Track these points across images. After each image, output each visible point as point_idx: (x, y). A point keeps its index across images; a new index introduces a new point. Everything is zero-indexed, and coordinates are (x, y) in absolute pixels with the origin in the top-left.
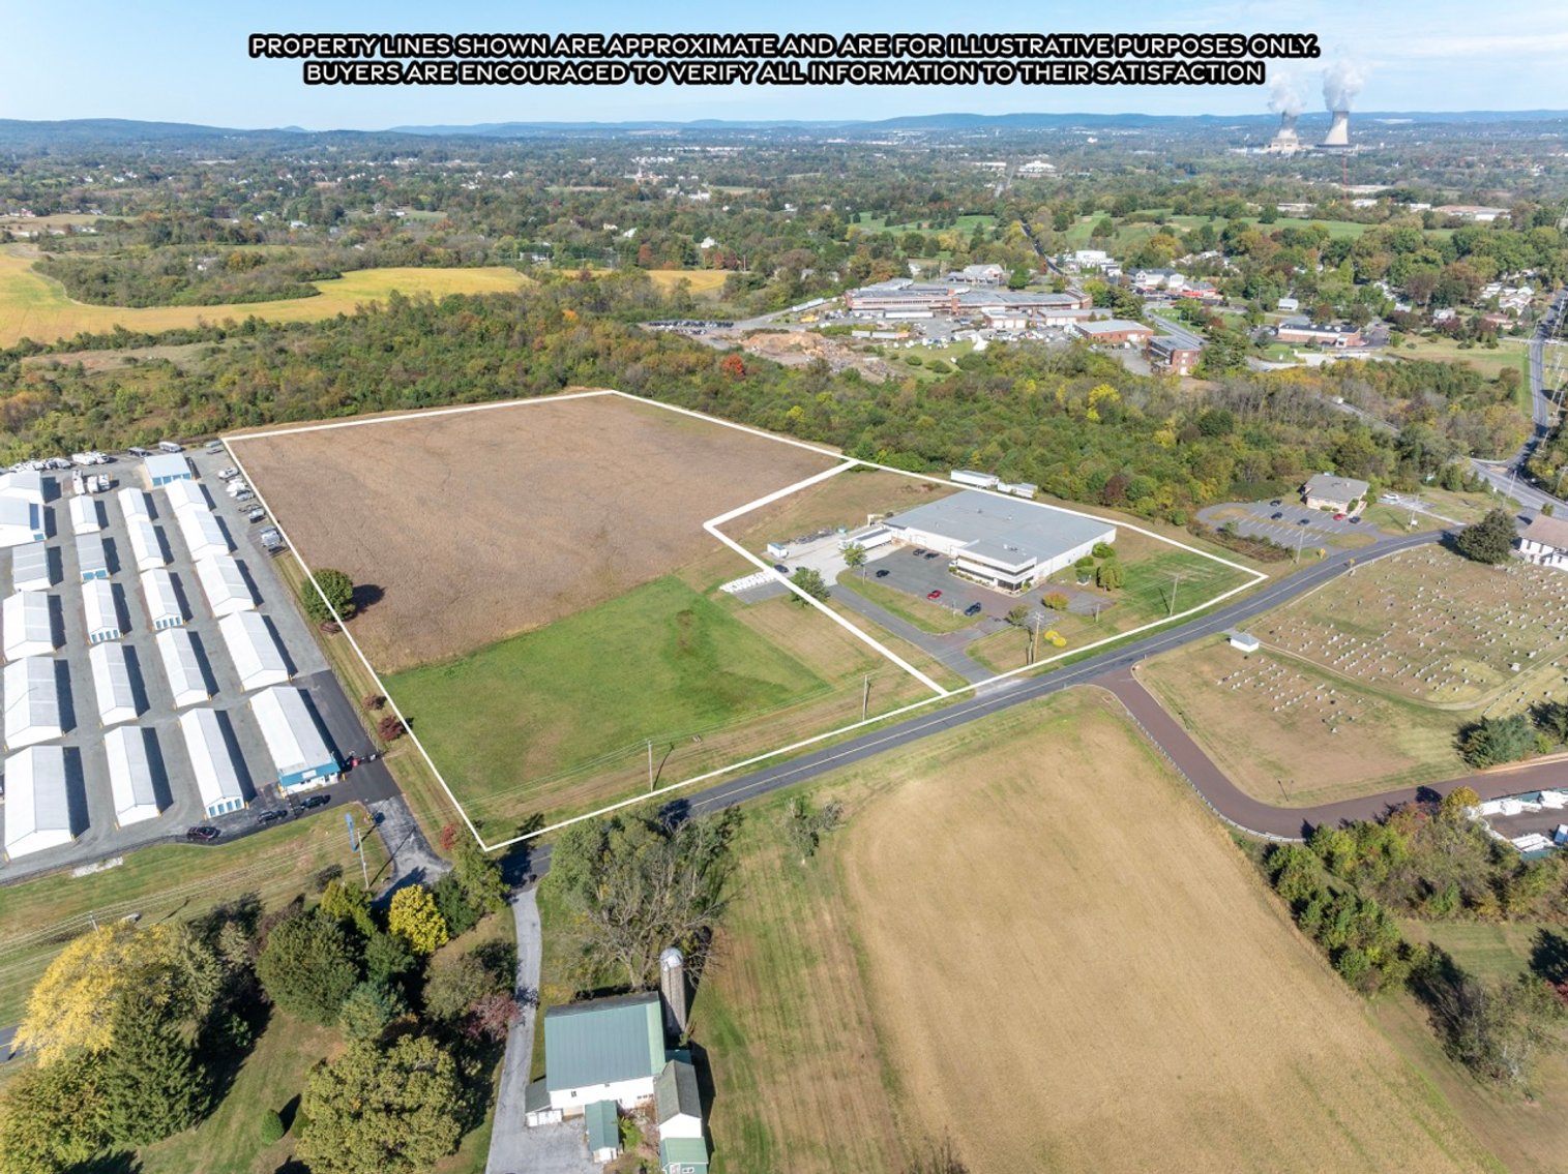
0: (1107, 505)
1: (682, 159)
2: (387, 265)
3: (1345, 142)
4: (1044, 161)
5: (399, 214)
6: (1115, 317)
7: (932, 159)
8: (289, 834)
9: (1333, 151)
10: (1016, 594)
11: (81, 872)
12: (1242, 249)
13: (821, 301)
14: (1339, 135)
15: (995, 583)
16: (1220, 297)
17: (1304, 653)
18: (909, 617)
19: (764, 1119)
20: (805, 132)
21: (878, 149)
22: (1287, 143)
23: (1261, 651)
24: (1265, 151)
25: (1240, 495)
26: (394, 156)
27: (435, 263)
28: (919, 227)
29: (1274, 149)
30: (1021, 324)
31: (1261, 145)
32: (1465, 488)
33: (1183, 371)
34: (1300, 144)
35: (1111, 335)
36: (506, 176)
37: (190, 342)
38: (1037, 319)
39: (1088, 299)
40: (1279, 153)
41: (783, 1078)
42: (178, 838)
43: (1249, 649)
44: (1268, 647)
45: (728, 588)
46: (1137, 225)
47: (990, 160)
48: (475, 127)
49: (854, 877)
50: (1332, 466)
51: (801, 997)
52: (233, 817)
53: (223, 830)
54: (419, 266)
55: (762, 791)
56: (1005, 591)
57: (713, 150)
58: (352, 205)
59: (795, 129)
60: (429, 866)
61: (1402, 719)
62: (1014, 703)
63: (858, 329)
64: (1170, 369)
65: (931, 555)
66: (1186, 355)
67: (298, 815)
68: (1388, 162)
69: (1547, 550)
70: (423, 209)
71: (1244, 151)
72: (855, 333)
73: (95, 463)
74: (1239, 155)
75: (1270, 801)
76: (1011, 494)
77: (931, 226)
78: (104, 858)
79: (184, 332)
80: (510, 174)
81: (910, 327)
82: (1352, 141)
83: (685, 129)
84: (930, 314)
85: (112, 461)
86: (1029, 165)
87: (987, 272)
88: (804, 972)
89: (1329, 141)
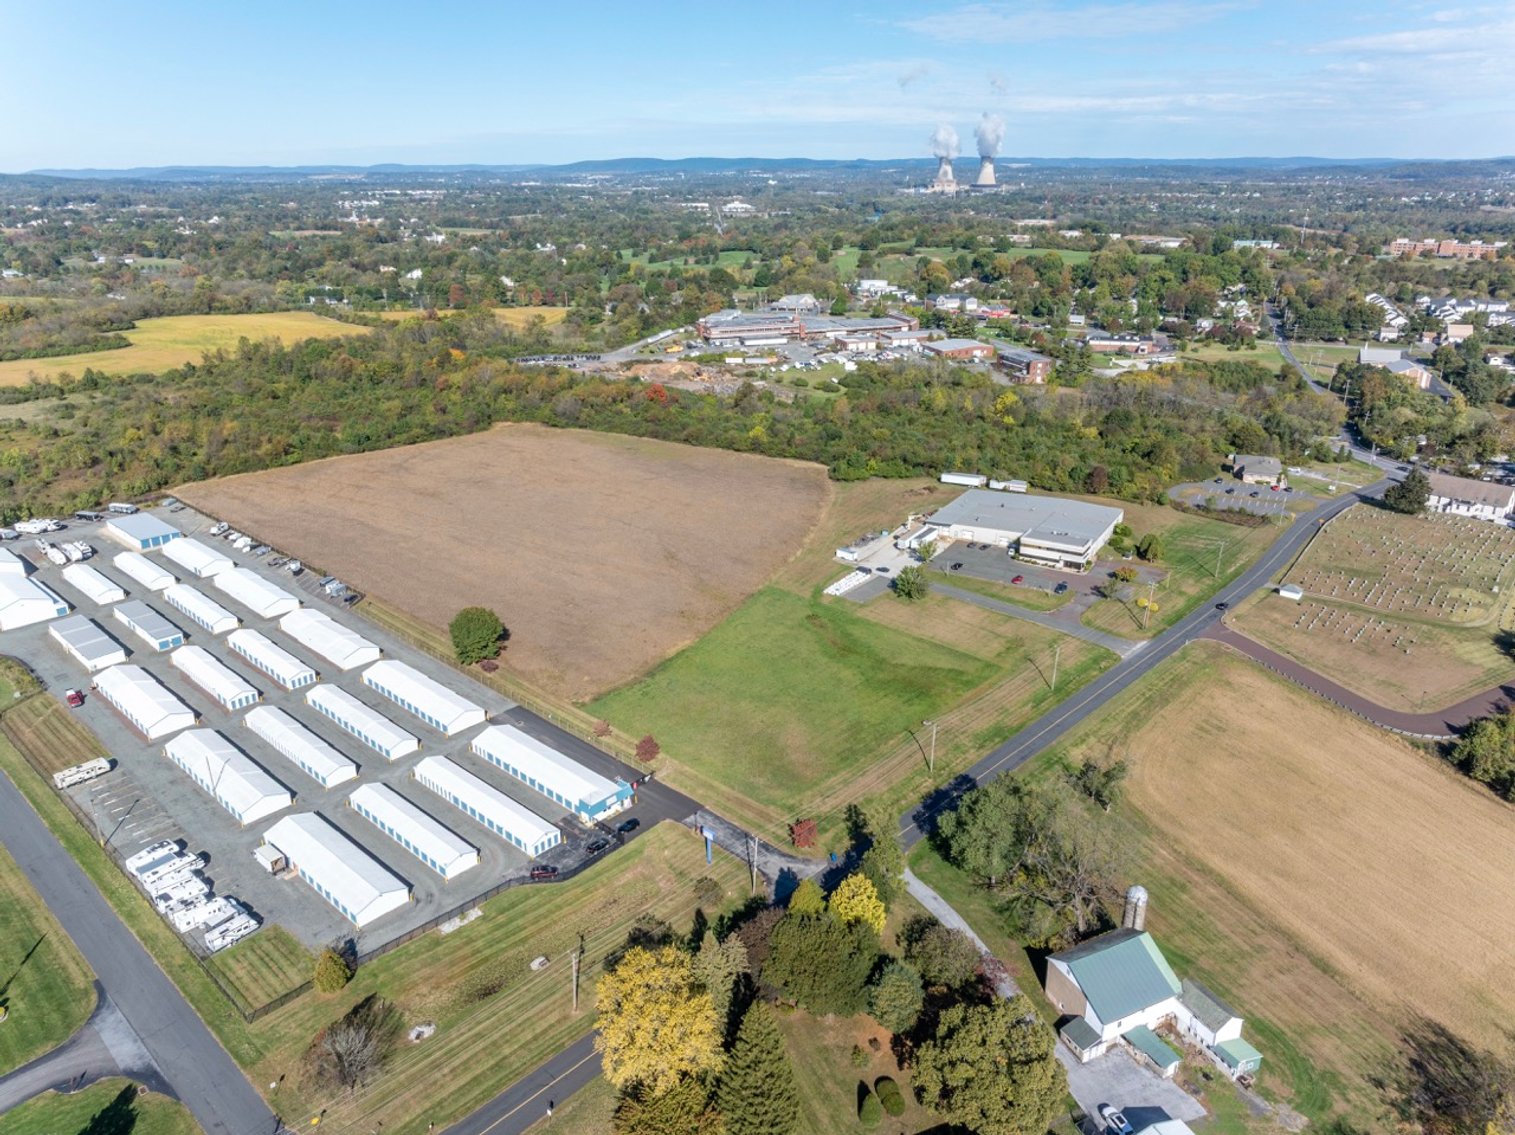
0: (1094, 493)
1: (387, 202)
2: (171, 313)
3: (994, 182)
4: (742, 202)
5: (127, 261)
6: (950, 336)
7: (639, 200)
8: (627, 858)
9: (987, 191)
10: (1083, 572)
11: (447, 928)
12: (996, 275)
13: (670, 332)
14: (988, 175)
15: (1060, 565)
16: (1015, 316)
17: (1336, 596)
18: (1010, 600)
19: (1259, 1016)
20: (494, 176)
21: (582, 191)
22: (947, 185)
23: (1304, 598)
24: (930, 191)
25: (1188, 476)
26: (67, 201)
27: (225, 310)
28: (686, 262)
29: (938, 189)
30: (872, 345)
31: (926, 186)
32: (1335, 460)
33: (1039, 380)
34: (958, 184)
35: (960, 352)
36: (211, 221)
37: (27, 400)
38: (883, 341)
39: (915, 322)
40: (942, 193)
41: (1243, 981)
42: (522, 880)
43: (1297, 597)
44: (1308, 594)
45: (831, 590)
46: (891, 257)
47: (694, 201)
48: (129, 171)
49: (1155, 818)
50: (1232, 448)
51: (1201, 917)
52: (559, 852)
53: (559, 866)
54: (207, 314)
55: (1023, 758)
56: (1073, 571)
57: (417, 193)
58: (67, 252)
59: (483, 172)
60: (791, 865)
61: (1446, 636)
62: (1158, 660)
63: (730, 356)
64: (1028, 379)
65: (985, 547)
66: (1040, 365)
67: (622, 842)
68: (1040, 199)
69: (1445, 500)
70: (150, 255)
71: (912, 190)
72: (728, 360)
73: (45, 531)
74: (909, 195)
75: (1407, 710)
76: (1004, 490)
77: (697, 262)
78: (461, 911)
79: (16, 390)
80: (215, 220)
81: (771, 352)
82: (999, 182)
83: (372, 172)
84: (784, 341)
85: (64, 527)
86: (729, 206)
87: (802, 301)
88: (1185, 897)
89: (981, 181)
